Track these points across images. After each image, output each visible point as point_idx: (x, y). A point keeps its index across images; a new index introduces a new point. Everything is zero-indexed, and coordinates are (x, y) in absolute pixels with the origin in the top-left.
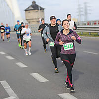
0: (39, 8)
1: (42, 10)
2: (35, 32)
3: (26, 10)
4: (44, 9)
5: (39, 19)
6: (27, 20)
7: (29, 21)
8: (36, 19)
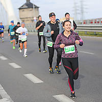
0: (34, 7)
1: (36, 9)
2: (31, 31)
3: (20, 9)
4: (38, 7)
5: (33, 18)
6: (21, 19)
7: (23, 20)
8: (30, 18)
